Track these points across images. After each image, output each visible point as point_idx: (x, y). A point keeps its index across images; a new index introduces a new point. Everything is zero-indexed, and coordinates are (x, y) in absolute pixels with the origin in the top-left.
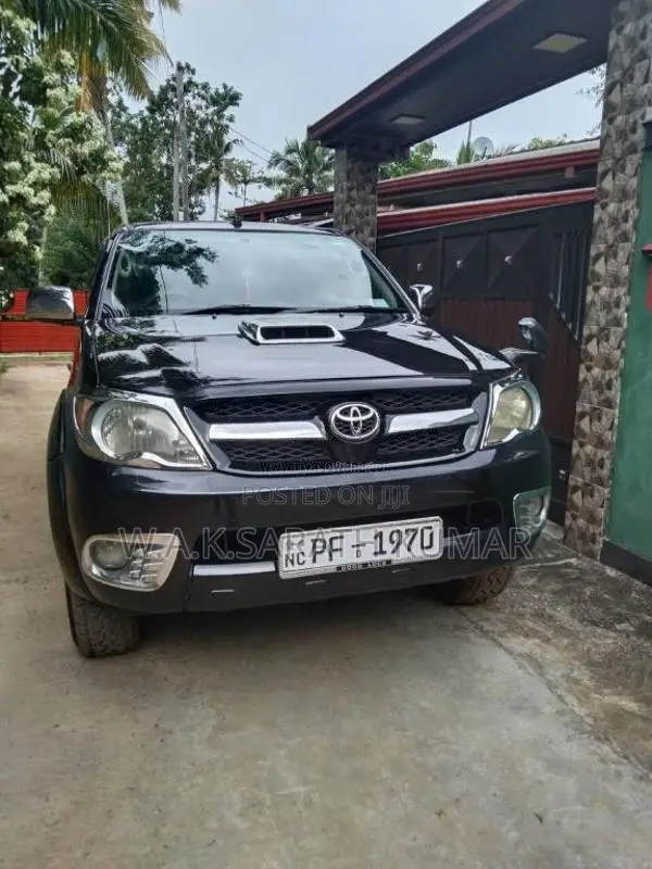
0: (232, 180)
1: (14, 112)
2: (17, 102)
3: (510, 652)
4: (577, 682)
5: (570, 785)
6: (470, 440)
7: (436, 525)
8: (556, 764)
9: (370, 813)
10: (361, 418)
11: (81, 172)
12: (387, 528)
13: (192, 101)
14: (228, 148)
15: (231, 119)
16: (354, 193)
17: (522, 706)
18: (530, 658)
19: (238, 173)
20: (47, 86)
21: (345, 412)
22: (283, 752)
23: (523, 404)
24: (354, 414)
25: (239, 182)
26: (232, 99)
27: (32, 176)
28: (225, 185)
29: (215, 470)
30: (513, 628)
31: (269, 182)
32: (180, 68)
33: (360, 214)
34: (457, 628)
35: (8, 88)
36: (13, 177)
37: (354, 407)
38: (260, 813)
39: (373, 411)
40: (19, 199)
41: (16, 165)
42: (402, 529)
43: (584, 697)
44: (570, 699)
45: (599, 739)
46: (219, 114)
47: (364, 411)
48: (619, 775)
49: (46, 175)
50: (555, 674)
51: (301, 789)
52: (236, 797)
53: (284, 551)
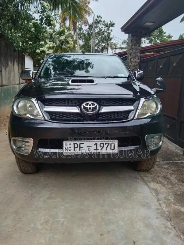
0: (112, 48)
1: (43, 28)
2: (44, 25)
3: (149, 187)
4: (168, 200)
5: (150, 233)
6: (131, 116)
7: (116, 143)
8: (148, 226)
9: (80, 231)
10: (92, 107)
11: (62, 45)
12: (99, 142)
13: (100, 26)
14: (111, 39)
15: (111, 31)
16: (133, 47)
17: (146, 205)
18: (155, 190)
19: (114, 46)
20: (51, 21)
21: (87, 104)
22: (63, 208)
23: (155, 106)
24: (90, 105)
25: (114, 49)
26: (112, 25)
27: (47, 46)
28: (110, 50)
29: (45, 120)
30: (154, 180)
31: (122, 48)
32: (98, 17)
33: (135, 53)
34: (135, 178)
35: (42, 22)
36: (42, 46)
37: (90, 103)
38: (47, 225)
39: (96, 104)
40: (43, 52)
41: (43, 43)
42: (104, 143)
43: (168, 205)
44: (164, 205)
45: (167, 220)
46: (108, 29)
47: (93, 105)
48: (169, 233)
49: (51, 45)
50: (162, 196)
51: (63, 220)
52: (43, 218)
53: (64, 146)
